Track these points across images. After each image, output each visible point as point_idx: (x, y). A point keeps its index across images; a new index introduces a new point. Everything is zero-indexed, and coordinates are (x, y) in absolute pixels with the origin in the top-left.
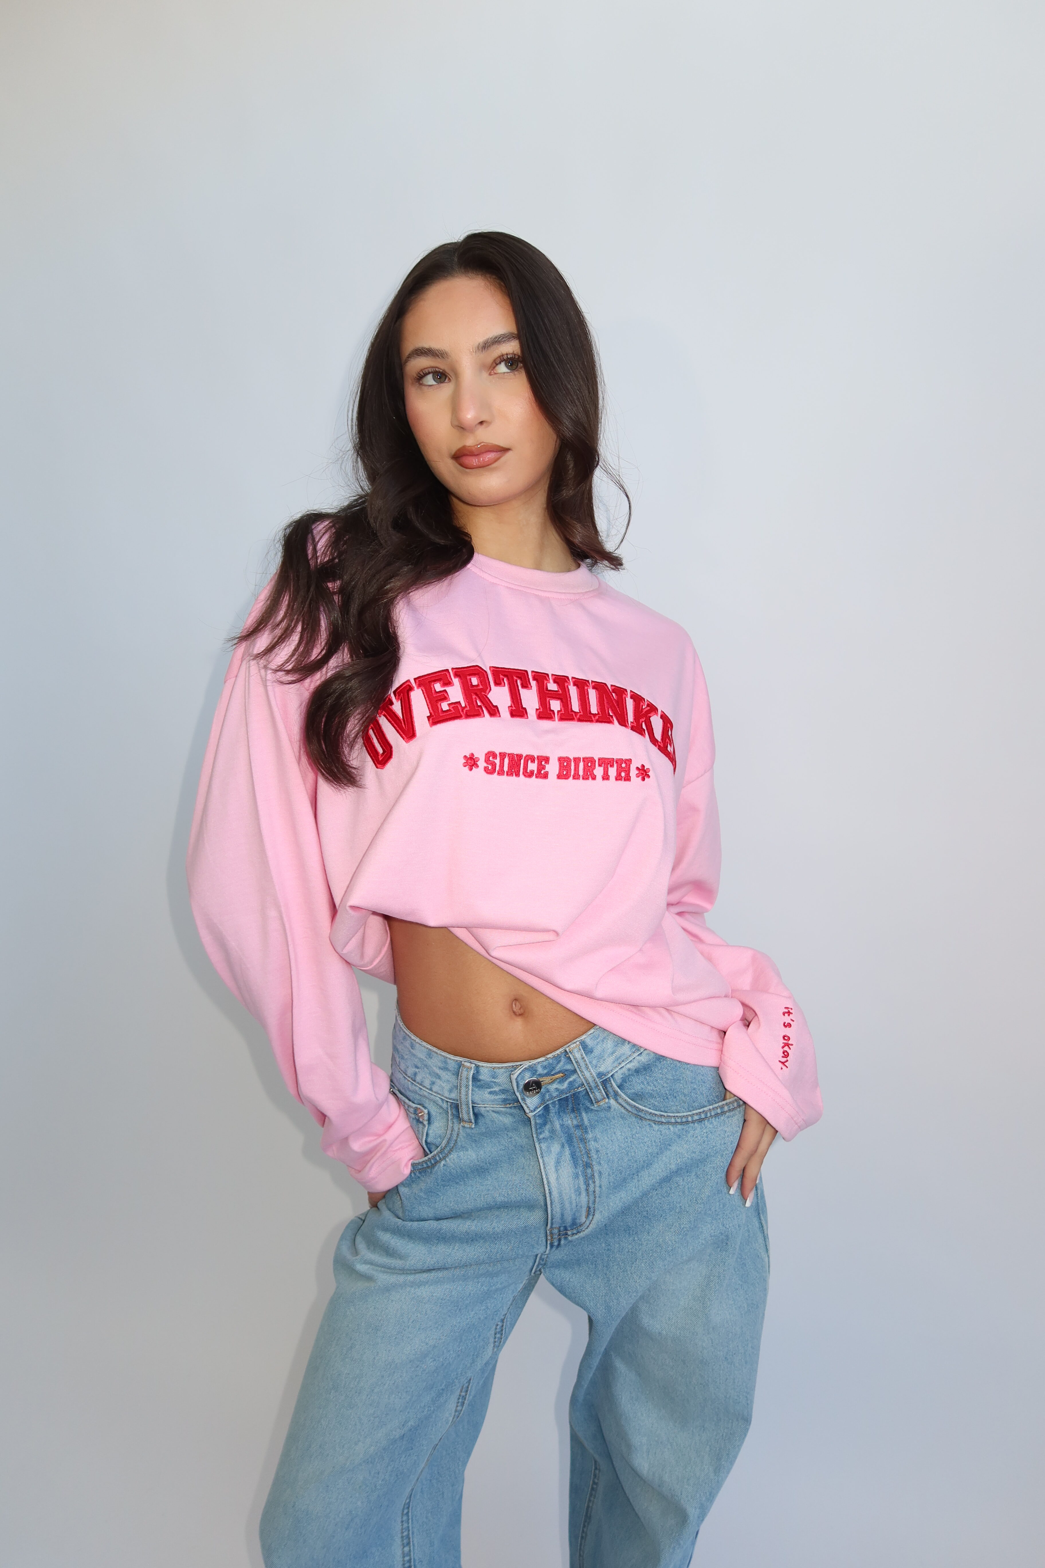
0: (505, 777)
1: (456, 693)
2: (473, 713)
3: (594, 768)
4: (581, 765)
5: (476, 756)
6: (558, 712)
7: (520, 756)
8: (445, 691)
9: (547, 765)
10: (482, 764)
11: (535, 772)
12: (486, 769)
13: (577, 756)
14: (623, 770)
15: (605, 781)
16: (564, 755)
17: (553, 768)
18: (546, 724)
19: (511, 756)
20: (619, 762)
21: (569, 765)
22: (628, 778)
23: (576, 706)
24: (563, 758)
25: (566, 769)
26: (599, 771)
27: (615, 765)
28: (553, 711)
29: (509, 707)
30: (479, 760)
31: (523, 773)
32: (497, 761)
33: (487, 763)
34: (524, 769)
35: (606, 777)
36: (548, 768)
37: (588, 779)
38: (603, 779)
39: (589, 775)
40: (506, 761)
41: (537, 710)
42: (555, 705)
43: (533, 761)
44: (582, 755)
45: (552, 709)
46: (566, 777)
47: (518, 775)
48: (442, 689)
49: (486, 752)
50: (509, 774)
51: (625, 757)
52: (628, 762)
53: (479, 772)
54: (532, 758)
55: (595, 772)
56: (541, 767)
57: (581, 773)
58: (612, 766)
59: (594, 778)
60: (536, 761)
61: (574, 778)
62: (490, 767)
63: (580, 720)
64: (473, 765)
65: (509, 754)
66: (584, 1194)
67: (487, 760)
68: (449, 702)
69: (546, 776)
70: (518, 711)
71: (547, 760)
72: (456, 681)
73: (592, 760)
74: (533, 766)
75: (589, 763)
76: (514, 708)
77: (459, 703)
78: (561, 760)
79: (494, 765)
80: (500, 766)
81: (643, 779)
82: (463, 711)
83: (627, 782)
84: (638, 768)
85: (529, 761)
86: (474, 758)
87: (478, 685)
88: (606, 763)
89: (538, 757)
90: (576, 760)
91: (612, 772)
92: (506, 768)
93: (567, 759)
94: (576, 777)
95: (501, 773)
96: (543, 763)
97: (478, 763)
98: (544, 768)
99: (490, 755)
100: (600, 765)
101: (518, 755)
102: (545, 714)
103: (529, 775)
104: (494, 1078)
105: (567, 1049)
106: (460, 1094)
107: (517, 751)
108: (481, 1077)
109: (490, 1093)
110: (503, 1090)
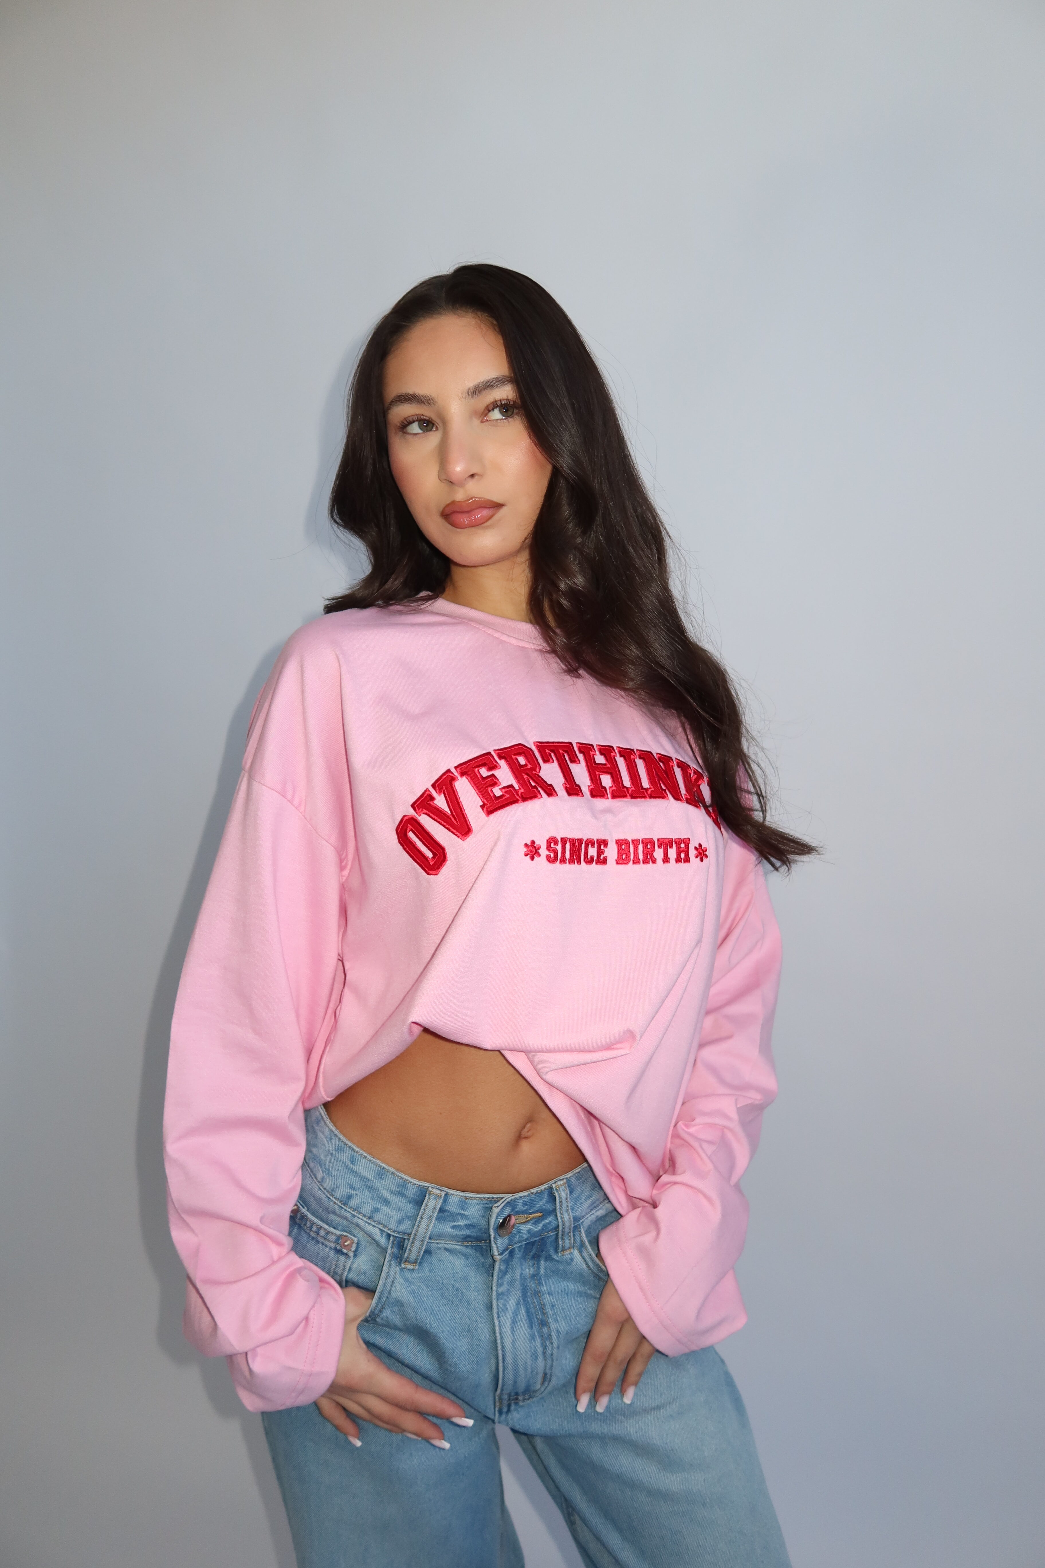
0: (567, 865)
1: (505, 776)
2: (529, 796)
3: (654, 850)
4: (641, 847)
5: (537, 843)
6: (610, 788)
7: (580, 841)
8: (493, 775)
9: (606, 850)
10: (544, 852)
11: (595, 858)
12: (548, 858)
13: (635, 838)
14: (682, 851)
15: (666, 864)
16: (622, 837)
17: (612, 852)
18: (601, 803)
19: (572, 841)
20: (677, 842)
21: (628, 848)
22: (688, 860)
23: (627, 782)
24: (622, 840)
25: (626, 852)
26: (659, 853)
27: (674, 846)
28: (605, 787)
29: (563, 785)
30: (540, 847)
31: (584, 860)
32: (559, 848)
33: (549, 851)
34: (584, 855)
35: (666, 860)
36: (607, 852)
37: (648, 863)
38: (664, 862)
39: (650, 858)
40: (568, 846)
41: (589, 786)
42: (607, 781)
43: (593, 846)
44: (641, 836)
45: (604, 785)
46: (627, 862)
47: (579, 862)
48: (490, 774)
49: (548, 838)
50: (571, 861)
51: (682, 836)
52: (686, 841)
53: (541, 861)
54: (591, 842)
55: (655, 854)
56: (600, 852)
57: (641, 857)
58: (671, 847)
59: (655, 861)
60: (596, 845)
61: (634, 863)
62: (552, 855)
63: (633, 797)
64: (535, 854)
65: (570, 839)
66: (540, 1358)
67: (548, 847)
68: (500, 787)
69: (607, 862)
70: (573, 789)
71: (605, 843)
72: (503, 764)
73: (651, 842)
74: (593, 852)
75: (648, 844)
76: (568, 786)
77: (511, 786)
78: (619, 843)
79: (556, 852)
80: (562, 853)
81: (703, 860)
82: (517, 795)
83: (688, 864)
84: (695, 848)
85: (590, 846)
86: (535, 845)
87: (527, 765)
88: (665, 844)
89: (597, 840)
90: (636, 842)
91: (672, 853)
92: (568, 856)
93: (626, 842)
94: (636, 861)
95: (563, 861)
96: (602, 847)
97: (539, 851)
98: (603, 852)
99: (552, 841)
100: (659, 847)
101: (578, 839)
102: (598, 792)
103: (589, 861)
104: (463, 1209)
105: (554, 1186)
106: (418, 1226)
107: (576, 835)
108: (447, 1208)
109: (453, 1227)
110: (470, 1225)
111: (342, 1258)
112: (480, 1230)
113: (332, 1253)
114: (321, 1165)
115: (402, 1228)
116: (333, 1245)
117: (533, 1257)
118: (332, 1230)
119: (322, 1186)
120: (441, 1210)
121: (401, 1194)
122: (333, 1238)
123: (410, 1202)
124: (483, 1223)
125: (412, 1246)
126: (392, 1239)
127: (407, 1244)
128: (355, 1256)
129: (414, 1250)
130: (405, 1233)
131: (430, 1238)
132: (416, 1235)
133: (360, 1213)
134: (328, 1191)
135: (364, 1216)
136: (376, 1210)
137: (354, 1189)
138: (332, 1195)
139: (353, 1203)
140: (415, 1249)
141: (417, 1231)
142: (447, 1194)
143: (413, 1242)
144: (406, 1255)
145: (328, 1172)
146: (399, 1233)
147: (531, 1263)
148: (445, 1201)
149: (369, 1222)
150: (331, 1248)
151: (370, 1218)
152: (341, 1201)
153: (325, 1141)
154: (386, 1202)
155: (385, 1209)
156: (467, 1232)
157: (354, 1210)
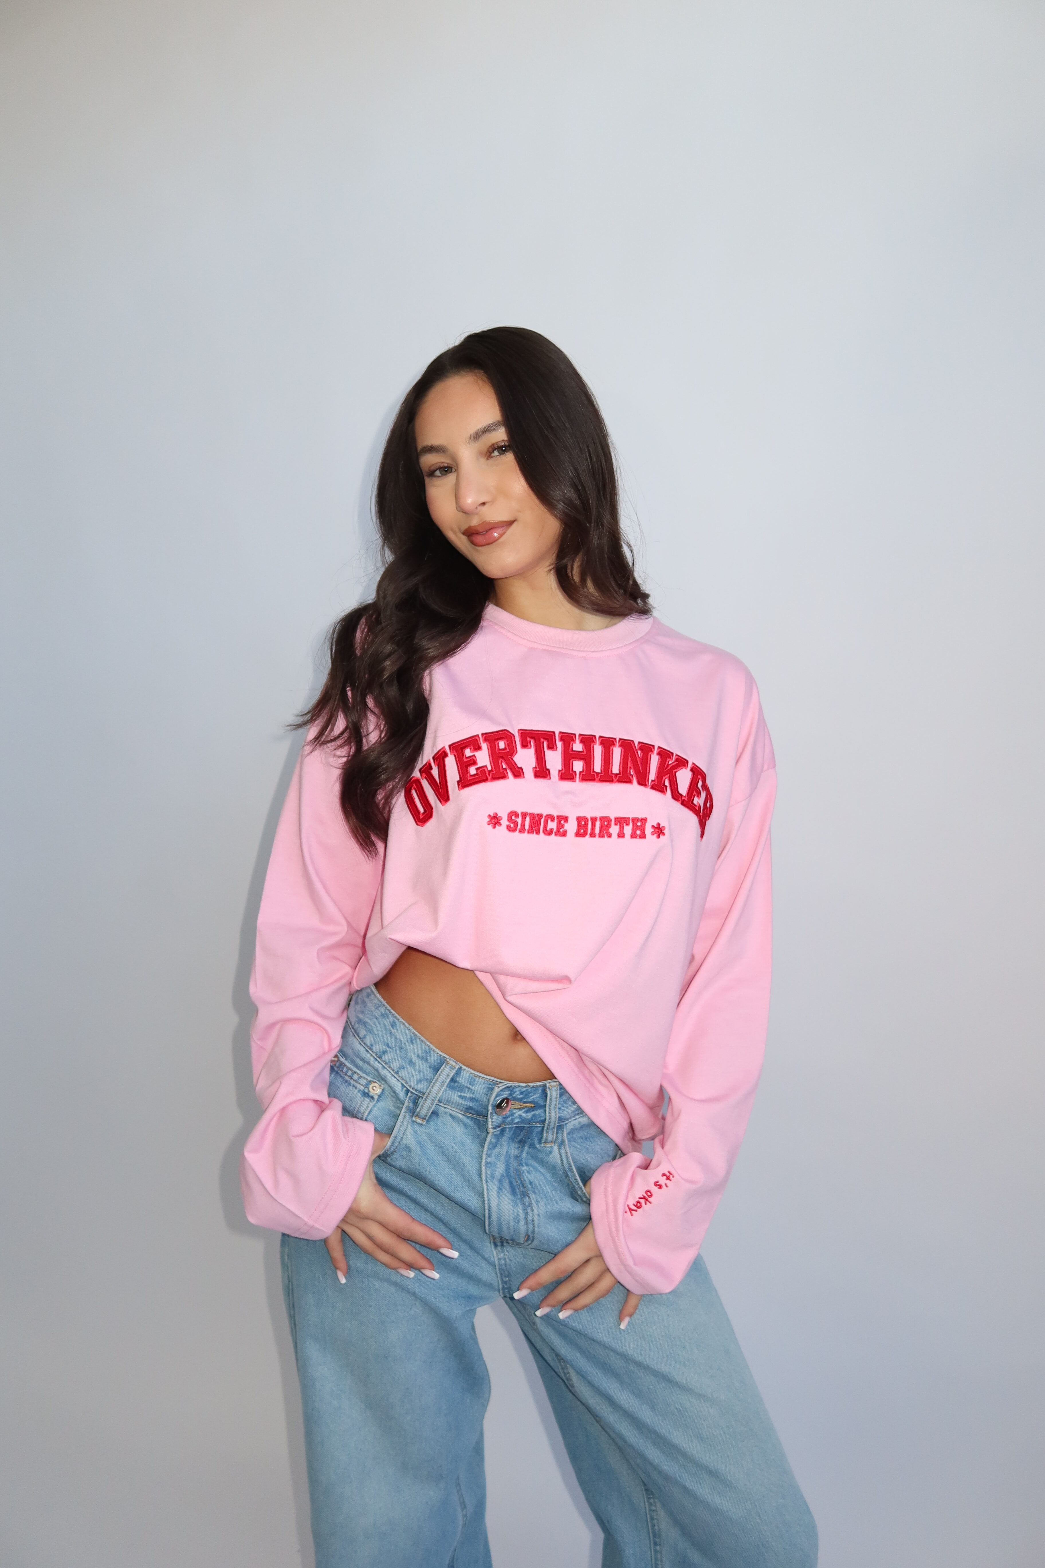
0: (525, 835)
1: (483, 758)
2: (498, 775)
3: (610, 827)
4: (598, 824)
5: (499, 815)
6: (580, 772)
7: (540, 816)
8: (474, 756)
9: (565, 824)
10: (505, 822)
11: (555, 830)
12: (508, 827)
13: (594, 815)
14: (639, 827)
15: (623, 839)
16: (582, 815)
17: (571, 827)
18: (567, 785)
19: (532, 816)
20: (635, 820)
21: (586, 824)
22: (643, 836)
23: (598, 767)
24: (581, 817)
25: (584, 827)
26: (614, 830)
27: (631, 823)
28: (575, 772)
29: (533, 768)
30: (502, 819)
31: (543, 831)
32: (519, 820)
33: (510, 822)
34: (544, 827)
35: (621, 835)
36: (567, 826)
37: (603, 837)
38: (619, 837)
39: (605, 832)
40: (528, 820)
41: (560, 771)
42: (578, 766)
43: (553, 820)
44: (598, 815)
45: (574, 770)
46: (583, 835)
47: (538, 833)
48: (471, 754)
49: (507, 812)
50: (530, 831)
51: (640, 816)
52: (644, 820)
53: (502, 829)
54: (551, 817)
55: (611, 830)
56: (560, 826)
57: (597, 831)
58: (628, 824)
59: (610, 836)
60: (556, 821)
61: (591, 836)
62: (512, 825)
63: (601, 781)
64: (496, 824)
65: (530, 814)
66: (522, 1222)
67: (510, 819)
68: (477, 767)
69: (564, 834)
70: (542, 772)
71: (566, 819)
72: (484, 746)
73: (608, 819)
74: (552, 825)
75: (606, 823)
76: (538, 769)
77: (486, 766)
78: (579, 819)
79: (516, 823)
80: (521, 825)
81: (659, 837)
82: (489, 775)
83: (642, 840)
84: (653, 826)
85: (549, 821)
86: (497, 817)
87: (505, 749)
88: (622, 821)
89: (558, 816)
90: (594, 820)
91: (628, 830)
92: (527, 827)
93: (585, 819)
94: (593, 835)
95: (522, 830)
96: (562, 822)
97: (501, 821)
98: (563, 827)
99: (511, 814)
100: (616, 824)
101: (538, 815)
102: (567, 775)
103: (549, 833)
104: (471, 1084)
105: (548, 1085)
106: (432, 1088)
107: (536, 811)
108: (459, 1079)
109: (460, 1097)
110: (474, 1099)
111: (367, 1100)
112: (481, 1105)
113: (359, 1095)
114: (365, 1026)
115: (420, 1087)
116: (362, 1088)
117: (520, 1142)
118: (364, 1075)
119: (362, 1041)
120: (453, 1080)
121: (424, 1059)
122: (363, 1082)
123: (430, 1067)
124: (485, 1099)
125: (424, 1103)
126: (409, 1094)
127: (421, 1101)
128: (378, 1101)
129: (425, 1108)
130: (420, 1092)
131: (439, 1101)
132: (429, 1094)
133: (389, 1067)
134: (367, 1046)
135: (393, 1070)
136: (403, 1068)
137: (390, 1047)
138: (370, 1049)
139: (386, 1057)
140: (426, 1106)
141: (430, 1091)
142: (460, 1068)
143: (425, 1100)
144: (418, 1110)
145: (371, 1031)
146: (416, 1090)
147: (517, 1146)
148: (458, 1073)
149: (395, 1075)
150: (359, 1091)
151: (396, 1073)
152: (377, 1055)
153: (373, 1008)
154: (412, 1064)
155: (410, 1069)
156: (471, 1104)
157: (386, 1064)
